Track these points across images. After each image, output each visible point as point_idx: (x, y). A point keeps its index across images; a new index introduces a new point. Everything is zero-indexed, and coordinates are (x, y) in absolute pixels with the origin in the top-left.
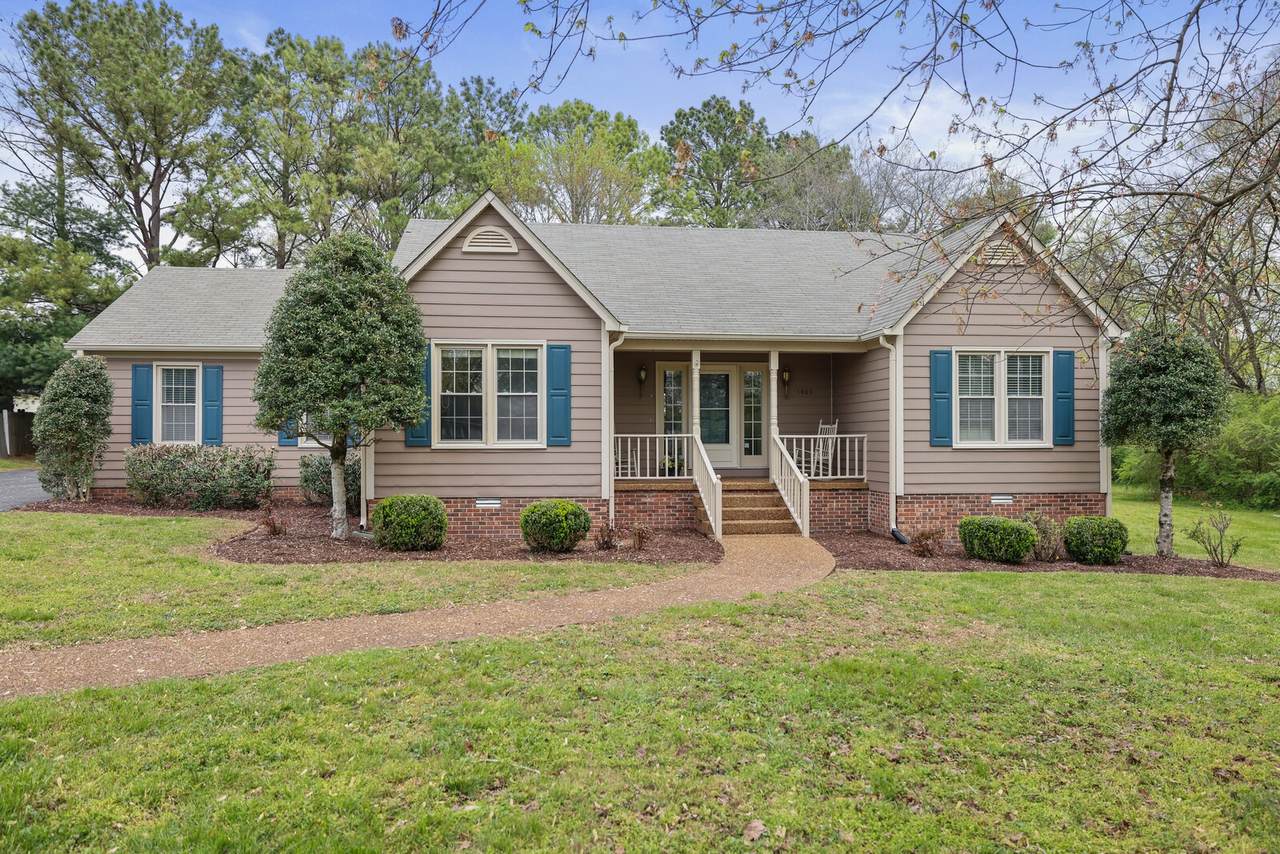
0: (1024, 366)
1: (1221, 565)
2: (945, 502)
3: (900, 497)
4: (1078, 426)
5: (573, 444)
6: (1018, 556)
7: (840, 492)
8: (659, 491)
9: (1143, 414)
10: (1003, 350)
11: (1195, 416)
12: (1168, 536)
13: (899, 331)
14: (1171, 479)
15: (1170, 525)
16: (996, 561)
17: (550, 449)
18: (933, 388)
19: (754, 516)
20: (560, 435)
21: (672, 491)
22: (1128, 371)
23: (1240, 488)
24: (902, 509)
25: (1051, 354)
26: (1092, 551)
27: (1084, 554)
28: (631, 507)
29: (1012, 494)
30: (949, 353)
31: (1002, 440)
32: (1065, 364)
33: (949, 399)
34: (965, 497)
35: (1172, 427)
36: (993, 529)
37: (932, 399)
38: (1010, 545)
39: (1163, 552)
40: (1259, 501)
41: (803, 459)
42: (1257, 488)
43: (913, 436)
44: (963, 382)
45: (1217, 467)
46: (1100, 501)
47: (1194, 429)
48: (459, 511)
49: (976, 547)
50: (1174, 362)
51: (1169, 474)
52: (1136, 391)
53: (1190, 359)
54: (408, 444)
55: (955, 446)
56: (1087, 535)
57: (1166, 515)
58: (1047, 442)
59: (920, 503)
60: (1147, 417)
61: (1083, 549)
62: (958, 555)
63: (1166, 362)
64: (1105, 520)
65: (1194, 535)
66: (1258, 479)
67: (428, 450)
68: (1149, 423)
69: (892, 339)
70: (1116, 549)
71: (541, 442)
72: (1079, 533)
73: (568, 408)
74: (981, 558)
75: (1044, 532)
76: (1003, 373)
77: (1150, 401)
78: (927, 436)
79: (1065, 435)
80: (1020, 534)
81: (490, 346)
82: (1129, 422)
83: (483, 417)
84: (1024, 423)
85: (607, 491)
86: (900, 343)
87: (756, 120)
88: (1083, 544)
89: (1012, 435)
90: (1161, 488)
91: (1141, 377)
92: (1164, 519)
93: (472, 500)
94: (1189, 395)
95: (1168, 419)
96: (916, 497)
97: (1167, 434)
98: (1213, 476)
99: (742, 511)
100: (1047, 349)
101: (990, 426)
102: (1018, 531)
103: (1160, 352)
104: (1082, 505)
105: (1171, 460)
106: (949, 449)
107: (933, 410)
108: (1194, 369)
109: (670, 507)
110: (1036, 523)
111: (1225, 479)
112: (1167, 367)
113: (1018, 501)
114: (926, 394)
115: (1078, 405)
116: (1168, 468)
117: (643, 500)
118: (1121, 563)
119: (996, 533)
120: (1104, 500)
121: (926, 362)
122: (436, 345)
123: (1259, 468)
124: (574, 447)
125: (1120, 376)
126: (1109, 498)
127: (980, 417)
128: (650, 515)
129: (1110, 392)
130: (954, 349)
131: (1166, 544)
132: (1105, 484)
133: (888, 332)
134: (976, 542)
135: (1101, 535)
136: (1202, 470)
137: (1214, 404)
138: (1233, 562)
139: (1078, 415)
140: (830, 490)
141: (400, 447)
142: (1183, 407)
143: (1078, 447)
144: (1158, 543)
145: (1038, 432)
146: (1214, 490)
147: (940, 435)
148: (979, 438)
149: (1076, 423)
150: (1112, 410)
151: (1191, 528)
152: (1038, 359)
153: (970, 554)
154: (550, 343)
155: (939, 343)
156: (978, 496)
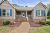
24: (35, 20)
44: (38, 12)
67: (1, 16)
71: (10, 16)
78: (36, 16)
85: (14, 19)
89: (41, 15)
100: (43, 10)
120: (46, 19)
122: (2, 9)
143: (45, 16)
154: (10, 9)
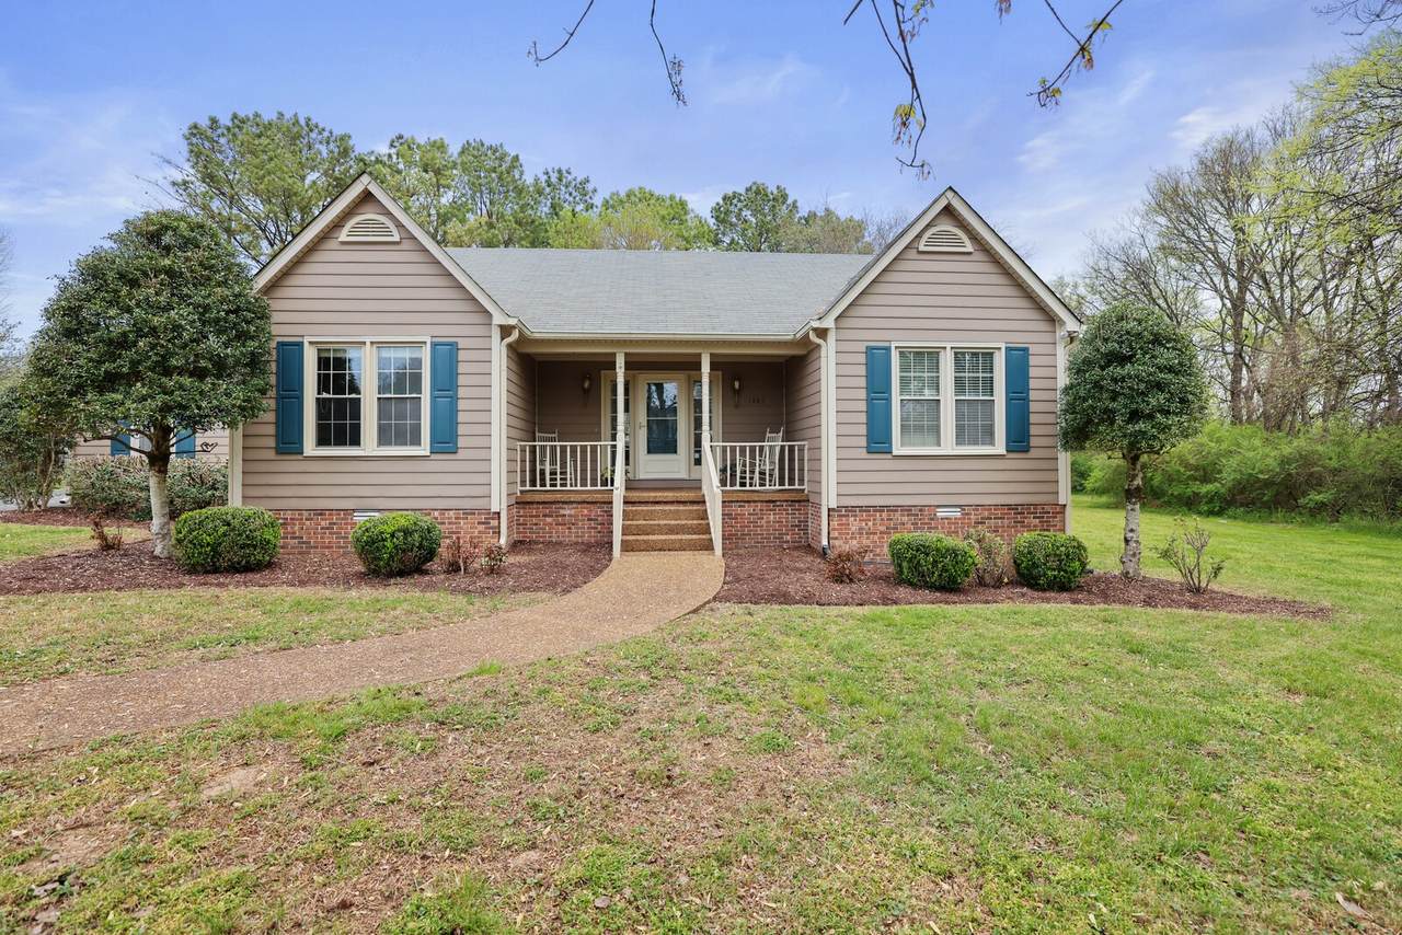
0: (974, 363)
1: (1197, 590)
2: (884, 515)
3: (833, 509)
4: (1033, 430)
5: (460, 450)
6: (955, 582)
7: (778, 503)
8: (579, 503)
9: (1106, 410)
10: (949, 346)
11: (1168, 412)
12: (1134, 555)
13: (829, 323)
14: (1138, 489)
15: (1137, 542)
16: (928, 588)
17: (433, 457)
18: (870, 388)
19: (672, 530)
20: (446, 441)
21: (593, 503)
22: (1087, 362)
23: (1189, 498)
24: (835, 524)
25: (1003, 350)
26: (1045, 574)
27: (1036, 578)
28: (549, 520)
29: (959, 506)
30: (888, 349)
31: (949, 446)
32: (1019, 362)
33: (889, 400)
34: (907, 510)
35: (1141, 426)
36: (923, 549)
37: (869, 401)
38: (944, 569)
39: (1128, 573)
40: (1206, 508)
41: (748, 469)
42: (1203, 497)
43: (846, 442)
44: (904, 382)
45: (1170, 479)
46: (1058, 513)
47: (1169, 427)
48: (335, 524)
49: (905, 571)
50: (1141, 348)
51: (1136, 483)
52: (1097, 385)
53: (1161, 344)
54: (279, 451)
55: (895, 452)
56: (1040, 556)
57: (1132, 531)
58: (1000, 447)
59: (856, 516)
60: (1109, 417)
61: (1035, 572)
62: (886, 579)
63: (1132, 349)
64: (1061, 537)
65: (1166, 554)
66: (1205, 489)
67: (300, 457)
68: (1112, 422)
69: (822, 333)
70: (1073, 573)
71: (424, 449)
72: (1030, 553)
73: (454, 411)
74: (911, 584)
75: (988, 553)
76: (949, 372)
77: (1114, 396)
78: (863, 442)
79: (1019, 440)
80: (956, 555)
81: (368, 344)
82: (1089, 421)
83: (362, 422)
84: (973, 427)
86: (832, 337)
87: (790, 201)
88: (1035, 566)
89: (960, 440)
90: (1127, 498)
91: (1103, 369)
92: (1129, 535)
93: (349, 512)
94: (1160, 386)
95: (1135, 416)
96: (851, 509)
97: (1135, 434)
98: (1165, 487)
99: (659, 525)
100: (999, 344)
101: (936, 430)
102: (954, 552)
103: (1124, 337)
104: (1038, 518)
105: (1138, 467)
106: (889, 456)
107: (870, 413)
108: (1166, 356)
109: (591, 520)
110: (979, 541)
111: (1176, 490)
112: (1134, 356)
113: (967, 514)
114: (863, 394)
115: (1033, 407)
116: (1134, 477)
117: (562, 512)
118: (1080, 588)
119: (927, 555)
120: (1064, 513)
121: (862, 358)
122: (310, 343)
123: (1205, 480)
124: (461, 454)
125: (1079, 368)
126: (1068, 510)
127: (925, 422)
128: (570, 528)
129: (1066, 390)
130: (893, 345)
131: (1132, 565)
132: (1064, 495)
133: (816, 324)
134: (905, 564)
135: (1055, 555)
136: (1156, 482)
137: (1190, 397)
138: (1214, 586)
139: (1033, 418)
140: (766, 502)
141: (271, 454)
142: (1153, 402)
143: (1033, 453)
144: (1123, 563)
145: (988, 435)
146: (1166, 499)
147: (878, 441)
148: (924, 444)
149: (1031, 426)
150: (1070, 409)
151: (1163, 546)
152: (989, 356)
153: (899, 580)
154: (434, 340)
155: (876, 338)
156: (922, 508)
